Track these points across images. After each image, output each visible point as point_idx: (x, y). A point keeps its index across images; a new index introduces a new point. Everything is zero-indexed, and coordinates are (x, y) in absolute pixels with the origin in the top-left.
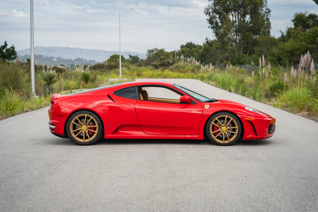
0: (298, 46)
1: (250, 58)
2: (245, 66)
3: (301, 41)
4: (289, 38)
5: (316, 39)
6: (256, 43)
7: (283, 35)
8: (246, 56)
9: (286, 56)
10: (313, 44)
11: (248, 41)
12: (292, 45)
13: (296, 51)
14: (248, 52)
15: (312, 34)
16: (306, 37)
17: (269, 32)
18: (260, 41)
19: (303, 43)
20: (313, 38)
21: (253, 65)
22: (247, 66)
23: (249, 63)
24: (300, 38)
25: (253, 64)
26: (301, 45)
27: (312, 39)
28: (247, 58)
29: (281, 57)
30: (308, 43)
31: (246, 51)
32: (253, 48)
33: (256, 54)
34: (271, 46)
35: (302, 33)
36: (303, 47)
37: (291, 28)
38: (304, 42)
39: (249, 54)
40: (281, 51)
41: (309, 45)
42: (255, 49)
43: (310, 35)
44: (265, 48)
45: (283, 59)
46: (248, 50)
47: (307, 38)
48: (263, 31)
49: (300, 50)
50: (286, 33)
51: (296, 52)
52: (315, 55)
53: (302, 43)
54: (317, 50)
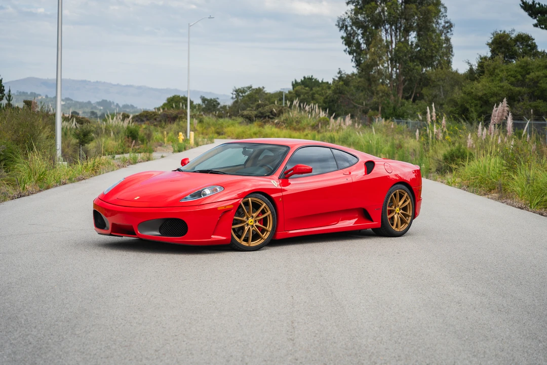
0: (495, 89)
1: (415, 106)
2: (406, 121)
3: (501, 80)
4: (481, 75)
5: (526, 78)
6: (425, 81)
7: (471, 70)
8: (409, 104)
9: (476, 106)
10: (522, 86)
11: (413, 78)
12: (486, 86)
13: (492, 97)
14: (413, 97)
15: (519, 70)
16: (509, 73)
17: (449, 62)
18: (433, 78)
19: (505, 84)
20: (522, 76)
21: (420, 120)
22: (409, 120)
23: (414, 116)
24: (499, 75)
25: (420, 117)
26: (502, 87)
27: (519, 77)
28: (411, 106)
29: (468, 107)
30: (512, 84)
31: (408, 95)
32: (422, 90)
33: (426, 101)
34: (453, 86)
35: (504, 67)
36: (503, 91)
37: (485, 58)
38: (507, 81)
39: (414, 101)
40: (466, 97)
41: (514, 87)
42: (425, 91)
43: (516, 71)
44: (442, 90)
45: (470, 109)
46: (412, 94)
47: (512, 76)
48: (438, 60)
49: (499, 94)
50: (477, 65)
51: (492, 99)
52: (524, 104)
53: (502, 84)
54: (528, 95)
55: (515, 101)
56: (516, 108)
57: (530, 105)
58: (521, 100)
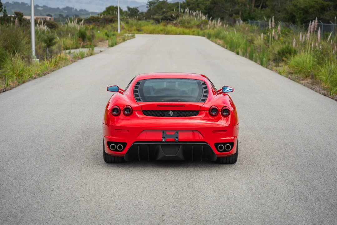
0: (312, 3)
1: (263, 12)
2: (256, 21)
8: (258, 10)
9: (300, 14)
10: (330, 1)
12: (306, 1)
13: (310, 8)
14: (261, 5)
21: (265, 21)
22: (259, 21)
23: (261, 18)
25: (266, 19)
26: (317, 2)
28: (260, 12)
29: (295, 14)
31: (258, 4)
32: (266, 1)
33: (269, 8)
36: (318, 4)
39: (262, 8)
40: (294, 8)
41: (325, 2)
42: (268, 3)
44: (279, 2)
45: (297, 16)
46: (260, 4)
51: (310, 10)
52: (331, 12)
54: (333, 7)
55: (325, 11)
56: (326, 16)
57: (335, 14)
58: (329, 10)
